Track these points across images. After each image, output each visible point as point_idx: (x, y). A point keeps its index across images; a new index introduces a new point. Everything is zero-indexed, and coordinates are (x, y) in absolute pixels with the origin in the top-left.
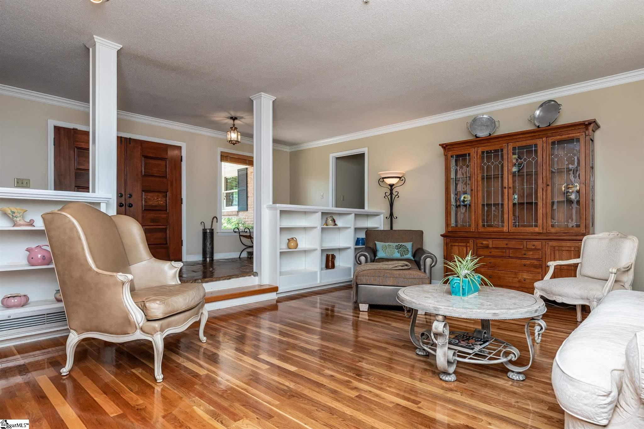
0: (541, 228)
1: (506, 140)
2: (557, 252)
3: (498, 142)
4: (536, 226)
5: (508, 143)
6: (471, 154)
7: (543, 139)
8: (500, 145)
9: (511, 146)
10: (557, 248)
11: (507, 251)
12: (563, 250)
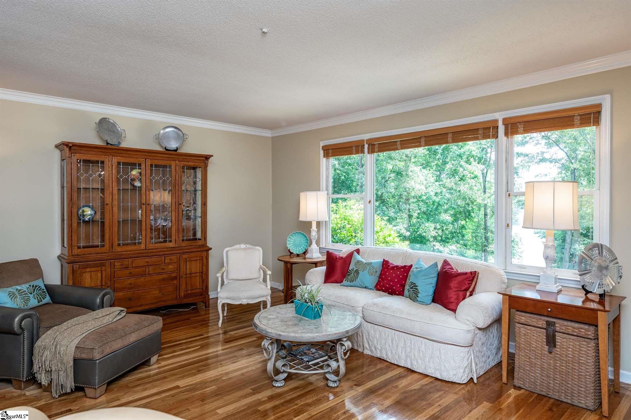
0: (174, 243)
1: (145, 155)
2: (188, 263)
3: (136, 156)
4: (171, 241)
5: (146, 159)
6: (105, 163)
7: (176, 162)
8: (139, 159)
9: (149, 162)
10: (188, 260)
11: (147, 269)
12: (192, 261)
